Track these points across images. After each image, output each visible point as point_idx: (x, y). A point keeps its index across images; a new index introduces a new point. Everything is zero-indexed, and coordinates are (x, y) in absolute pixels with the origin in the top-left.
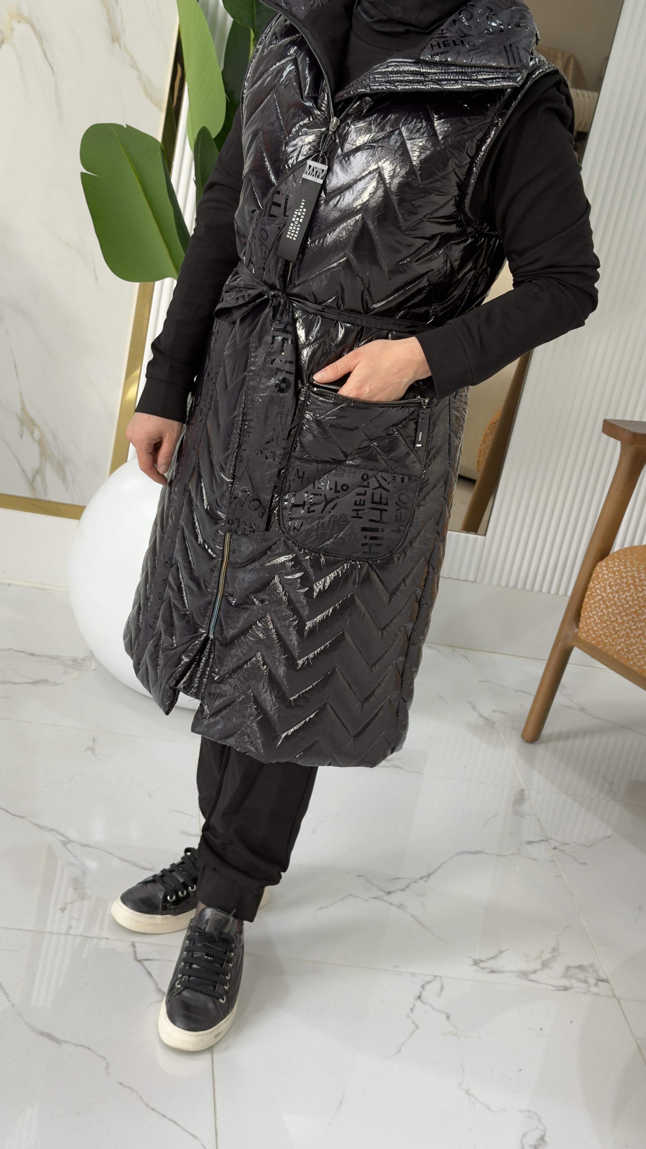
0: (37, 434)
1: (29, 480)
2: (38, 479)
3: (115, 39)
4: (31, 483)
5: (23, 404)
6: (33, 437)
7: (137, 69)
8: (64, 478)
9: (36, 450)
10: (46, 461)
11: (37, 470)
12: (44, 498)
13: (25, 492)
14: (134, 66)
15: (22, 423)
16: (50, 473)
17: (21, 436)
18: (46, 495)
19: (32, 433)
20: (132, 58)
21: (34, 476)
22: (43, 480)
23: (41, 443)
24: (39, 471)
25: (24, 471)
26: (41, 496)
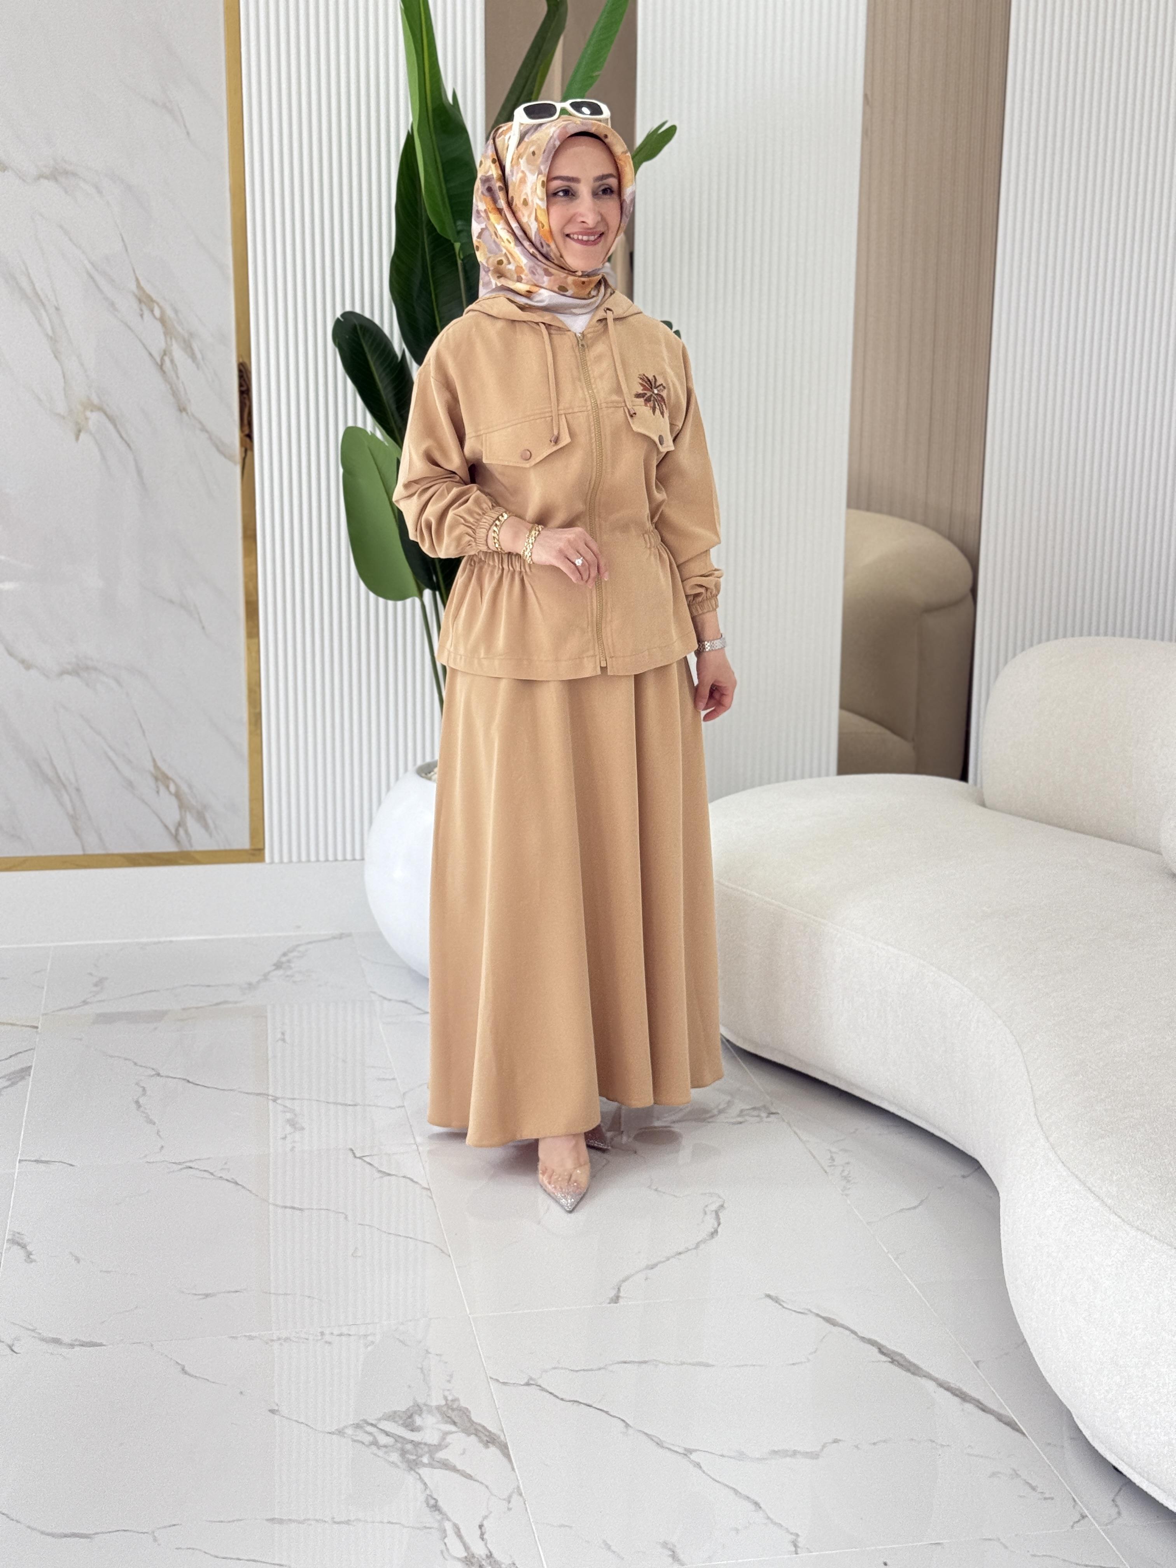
0: (172, 788)
1: (172, 835)
2: (181, 832)
3: (182, 409)
4: (176, 837)
5: (154, 761)
6: (169, 791)
7: (207, 431)
8: (206, 826)
9: (174, 803)
10: (185, 811)
11: (179, 823)
12: (189, 849)
13: (169, 847)
14: (204, 429)
15: (156, 779)
16: (192, 824)
17: (158, 792)
18: (191, 846)
19: (168, 787)
20: (200, 423)
21: (177, 830)
22: (186, 832)
23: (178, 796)
24: (181, 824)
25: (166, 827)
26: (187, 847)
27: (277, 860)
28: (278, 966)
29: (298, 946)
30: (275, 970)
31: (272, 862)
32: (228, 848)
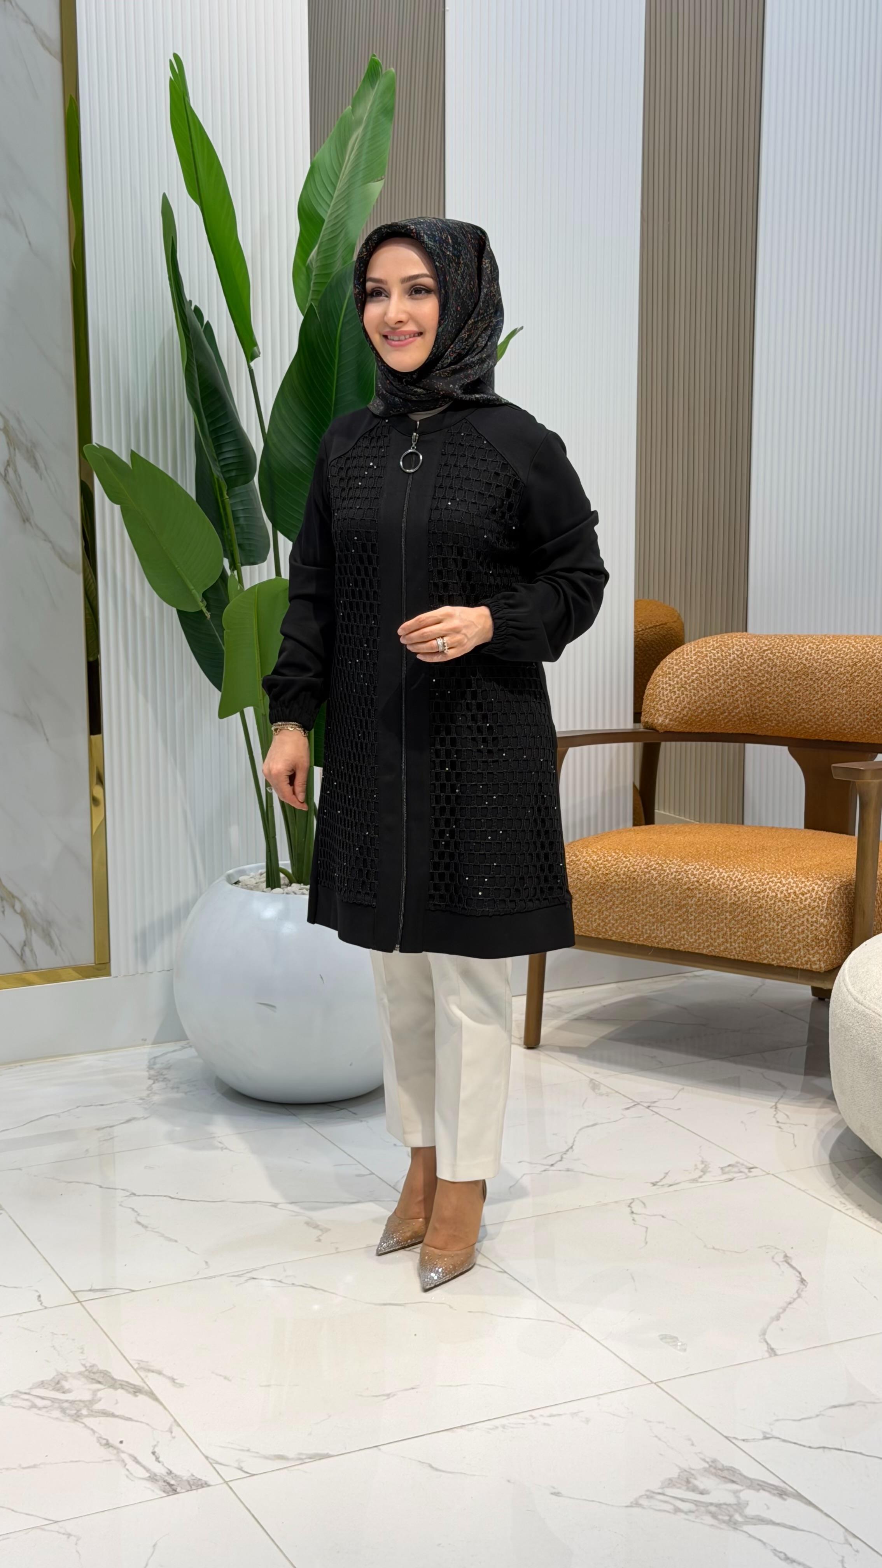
1: (18, 955)
3: (26, 520)
6: (15, 911)
7: (50, 541)
11: (25, 942)
14: (47, 540)
20: (43, 533)
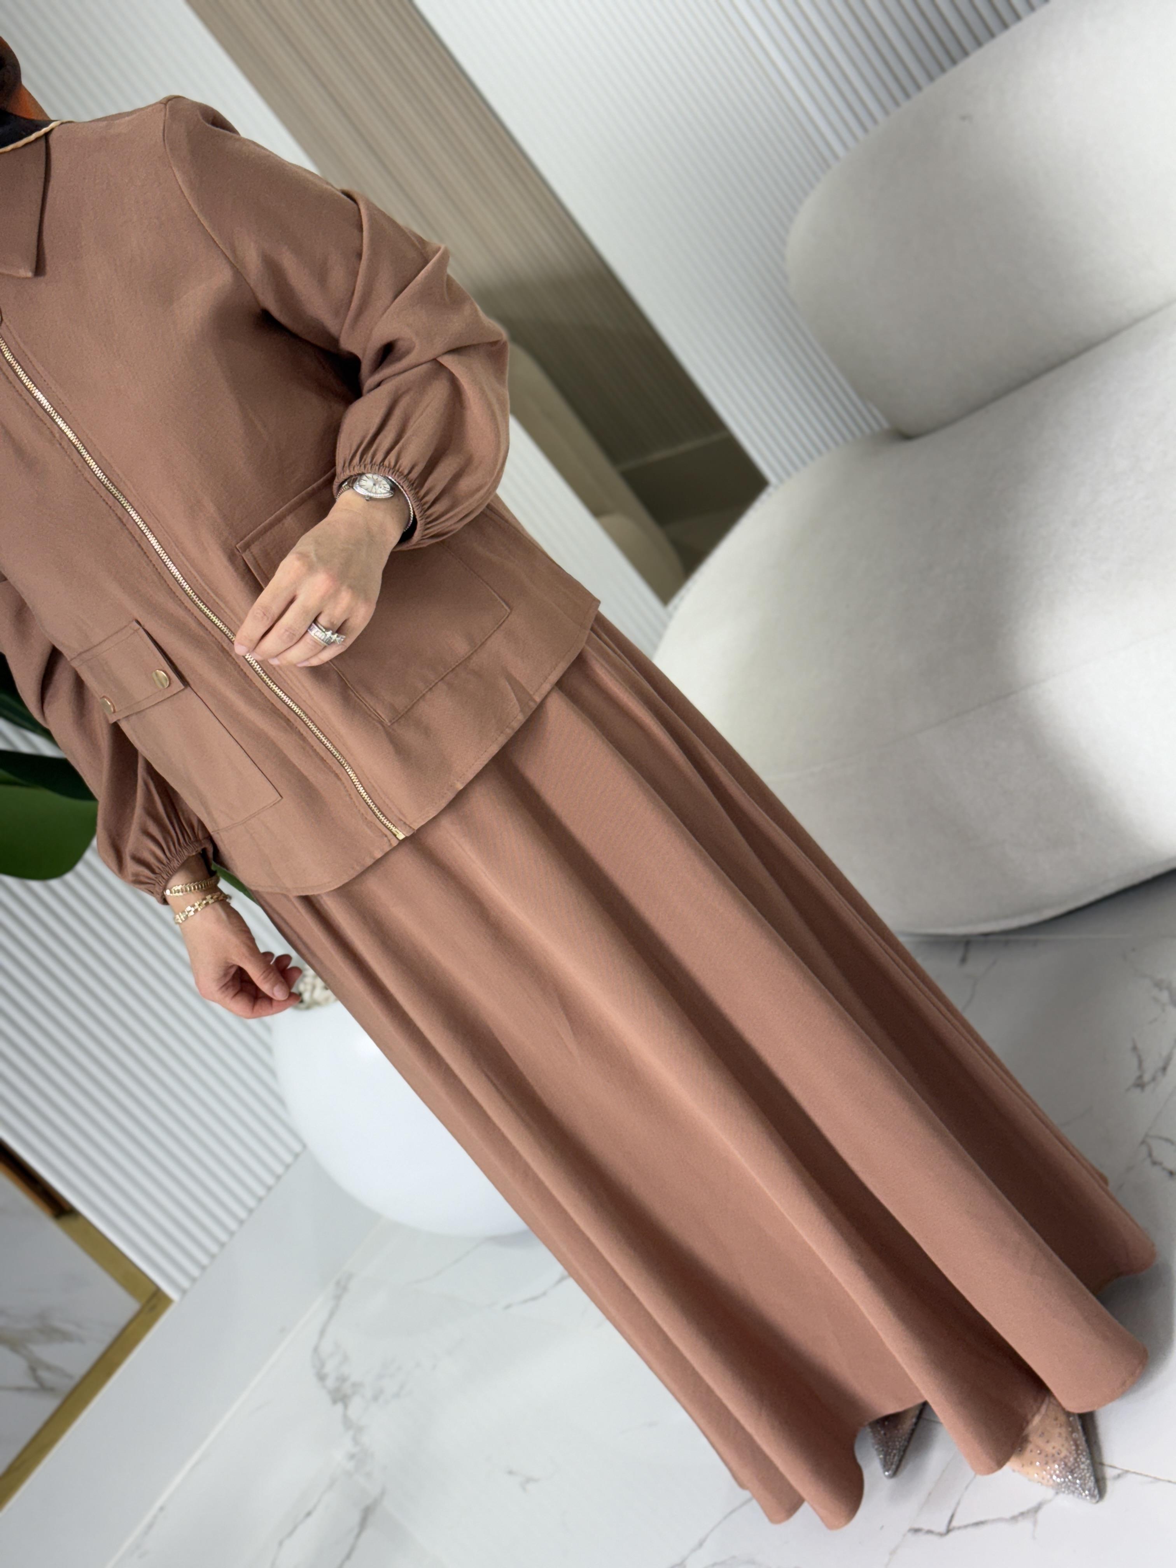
2: (44, 1374)
4: (43, 1388)
8: (65, 1336)
10: (26, 1347)
12: (74, 1383)
13: (45, 1407)
16: (47, 1352)
18: (70, 1377)
21: (37, 1378)
22: (49, 1368)
24: (34, 1367)
25: (20, 1389)
26: (67, 1385)
27: (185, 1283)
28: (340, 1397)
29: (316, 1349)
30: (346, 1406)
31: (184, 1292)
32: (114, 1332)
